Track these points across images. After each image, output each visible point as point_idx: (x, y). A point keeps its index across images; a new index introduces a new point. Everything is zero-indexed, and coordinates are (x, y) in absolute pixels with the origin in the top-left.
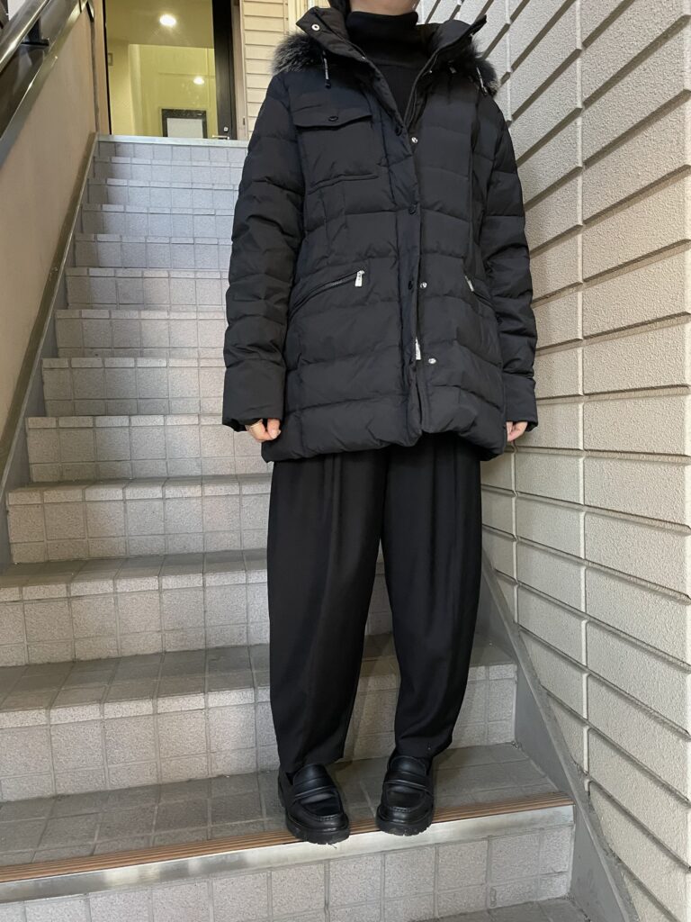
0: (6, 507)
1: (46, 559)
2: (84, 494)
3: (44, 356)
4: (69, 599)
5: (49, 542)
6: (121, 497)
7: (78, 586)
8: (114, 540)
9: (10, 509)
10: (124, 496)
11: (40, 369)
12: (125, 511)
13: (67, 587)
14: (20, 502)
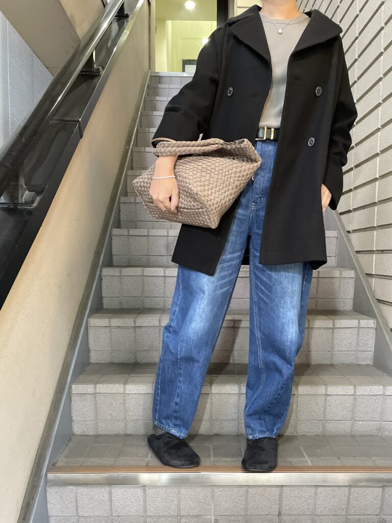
0: (101, 276)
1: (121, 307)
2: (143, 272)
3: (121, 195)
4: (135, 327)
5: (123, 298)
7: (140, 321)
8: (158, 299)
9: (103, 278)
10: (165, 274)
12: (165, 283)
13: (134, 321)
14: (108, 274)
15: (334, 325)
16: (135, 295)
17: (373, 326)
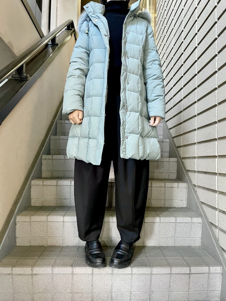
0: (15, 222)
1: (30, 245)
2: (47, 219)
3: (43, 154)
5: (32, 237)
6: (62, 220)
8: (58, 238)
9: (17, 224)
10: (63, 220)
11: (41, 159)
12: (64, 226)
14: (21, 220)
15: (190, 271)
16: (41, 236)
17: (220, 272)
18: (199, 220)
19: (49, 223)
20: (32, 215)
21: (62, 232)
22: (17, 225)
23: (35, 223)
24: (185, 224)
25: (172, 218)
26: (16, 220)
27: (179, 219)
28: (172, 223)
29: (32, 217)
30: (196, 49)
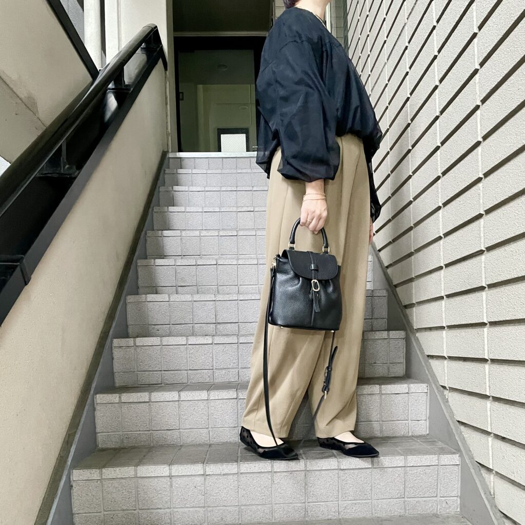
0: (70, 481)
2: (136, 471)
6: (167, 474)
8: (161, 511)
9: (74, 485)
10: (170, 473)
12: (171, 486)
14: (82, 478)
16: (125, 508)
18: (456, 459)
19: (140, 480)
20: (104, 467)
21: (169, 498)
22: (74, 488)
23: (111, 482)
24: (425, 468)
25: (397, 458)
26: (71, 478)
27: (413, 460)
28: (399, 469)
29: (104, 470)
30: (437, 91)
